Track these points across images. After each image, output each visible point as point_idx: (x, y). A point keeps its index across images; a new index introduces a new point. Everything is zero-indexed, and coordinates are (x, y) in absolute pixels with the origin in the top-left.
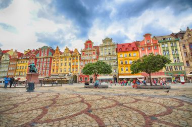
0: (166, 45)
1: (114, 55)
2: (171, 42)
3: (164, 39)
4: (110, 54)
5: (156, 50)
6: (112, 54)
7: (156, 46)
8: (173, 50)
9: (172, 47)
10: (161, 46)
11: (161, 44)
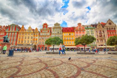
0: (88, 30)
1: (60, 33)
2: (91, 29)
3: (88, 27)
4: (58, 33)
5: (84, 32)
6: (59, 33)
7: (84, 30)
8: (91, 33)
9: (91, 31)
10: (86, 31)
11: (86, 30)
